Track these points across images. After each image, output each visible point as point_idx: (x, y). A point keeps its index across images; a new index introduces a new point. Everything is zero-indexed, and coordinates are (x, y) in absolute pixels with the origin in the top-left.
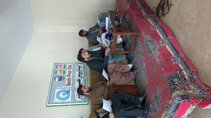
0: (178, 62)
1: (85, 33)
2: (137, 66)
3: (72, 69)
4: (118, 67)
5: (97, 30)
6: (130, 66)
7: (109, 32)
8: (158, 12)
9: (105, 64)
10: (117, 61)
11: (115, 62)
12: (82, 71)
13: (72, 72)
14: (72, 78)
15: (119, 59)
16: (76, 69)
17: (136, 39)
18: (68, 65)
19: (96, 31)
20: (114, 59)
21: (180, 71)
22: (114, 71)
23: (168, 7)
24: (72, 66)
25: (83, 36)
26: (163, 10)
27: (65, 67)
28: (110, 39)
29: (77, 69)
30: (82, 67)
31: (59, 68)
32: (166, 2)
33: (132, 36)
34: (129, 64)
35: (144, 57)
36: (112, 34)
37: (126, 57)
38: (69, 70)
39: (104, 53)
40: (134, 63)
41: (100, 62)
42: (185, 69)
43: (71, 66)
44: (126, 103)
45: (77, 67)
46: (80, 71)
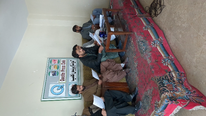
0: (168, 64)
1: (79, 29)
3: (66, 64)
4: (111, 65)
7: (103, 30)
8: (150, 11)
9: (98, 61)
10: (110, 59)
13: (66, 67)
14: (65, 73)
15: (112, 57)
17: (129, 38)
18: (62, 60)
19: (90, 26)
20: (107, 57)
21: (170, 73)
22: (106, 68)
23: (160, 8)
24: (66, 62)
26: (156, 11)
27: (59, 62)
28: (104, 37)
29: (71, 64)
30: (75, 63)
31: (53, 63)
32: (159, 2)
33: (125, 35)
35: (135, 56)
36: (105, 32)
37: (119, 55)
41: (94, 59)
42: (174, 71)
44: (117, 101)
45: (70, 62)
46: (74, 67)
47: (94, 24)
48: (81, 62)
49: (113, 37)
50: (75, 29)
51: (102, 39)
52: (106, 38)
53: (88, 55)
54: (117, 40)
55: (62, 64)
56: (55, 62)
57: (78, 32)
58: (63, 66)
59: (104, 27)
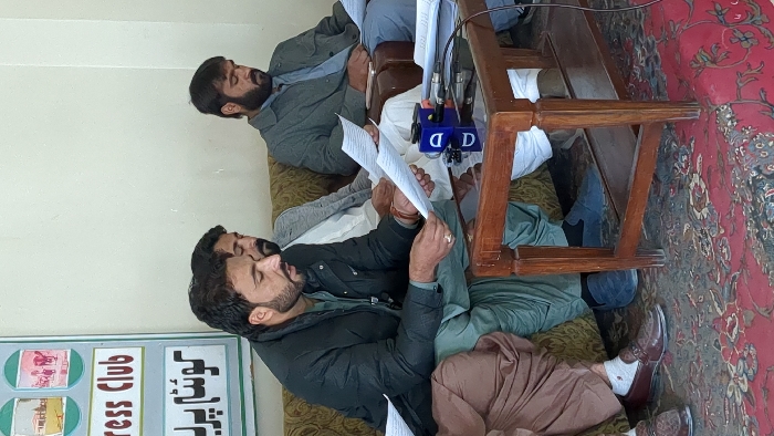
1: (244, 87)
2: (675, 377)
3: (137, 382)
4: (520, 384)
5: (340, 58)
6: (621, 374)
7: (442, 92)
9: (413, 356)
10: (509, 330)
11: (499, 338)
12: (216, 406)
13: (135, 409)
15: (524, 318)
16: (170, 387)
17: (666, 157)
18: (104, 354)
19: (333, 65)
20: (485, 313)
22: (485, 414)
24: (135, 365)
25: (225, 109)
27: (76, 368)
28: (453, 150)
29: (181, 383)
30: (215, 371)
31: (27, 380)
33: (636, 128)
34: (611, 357)
35: (731, 310)
36: (466, 110)
37: (586, 295)
38: (116, 397)
39: (401, 265)
40: (651, 349)
41: (370, 341)
43: (129, 359)
45: (174, 369)
46: (206, 407)
47: (372, 47)
48: (262, 367)
49: (532, 146)
50: (210, 88)
51: (437, 167)
52: (471, 160)
53: (319, 306)
54: (563, 172)
55: (104, 387)
56: (49, 373)
57: (237, 116)
58: (110, 404)
59: (455, 69)
